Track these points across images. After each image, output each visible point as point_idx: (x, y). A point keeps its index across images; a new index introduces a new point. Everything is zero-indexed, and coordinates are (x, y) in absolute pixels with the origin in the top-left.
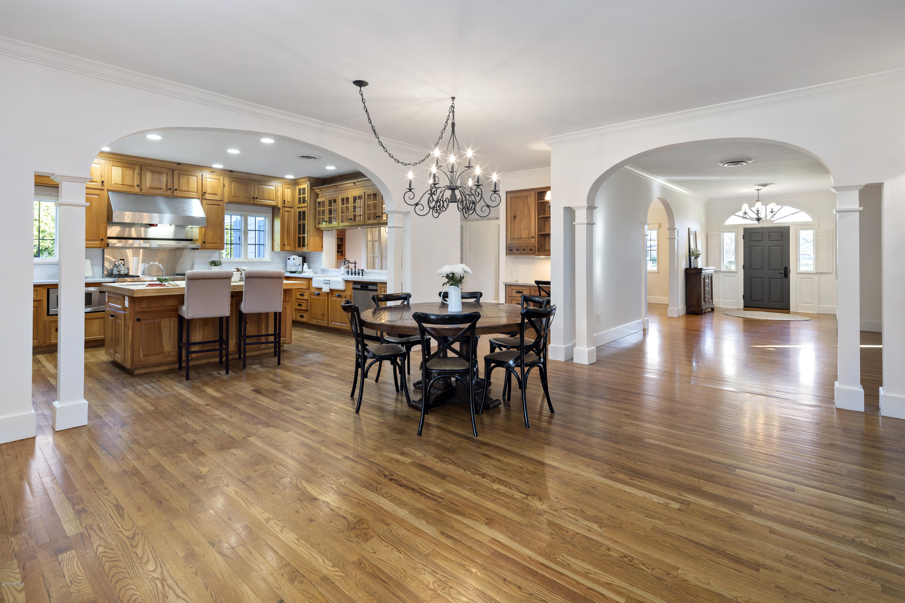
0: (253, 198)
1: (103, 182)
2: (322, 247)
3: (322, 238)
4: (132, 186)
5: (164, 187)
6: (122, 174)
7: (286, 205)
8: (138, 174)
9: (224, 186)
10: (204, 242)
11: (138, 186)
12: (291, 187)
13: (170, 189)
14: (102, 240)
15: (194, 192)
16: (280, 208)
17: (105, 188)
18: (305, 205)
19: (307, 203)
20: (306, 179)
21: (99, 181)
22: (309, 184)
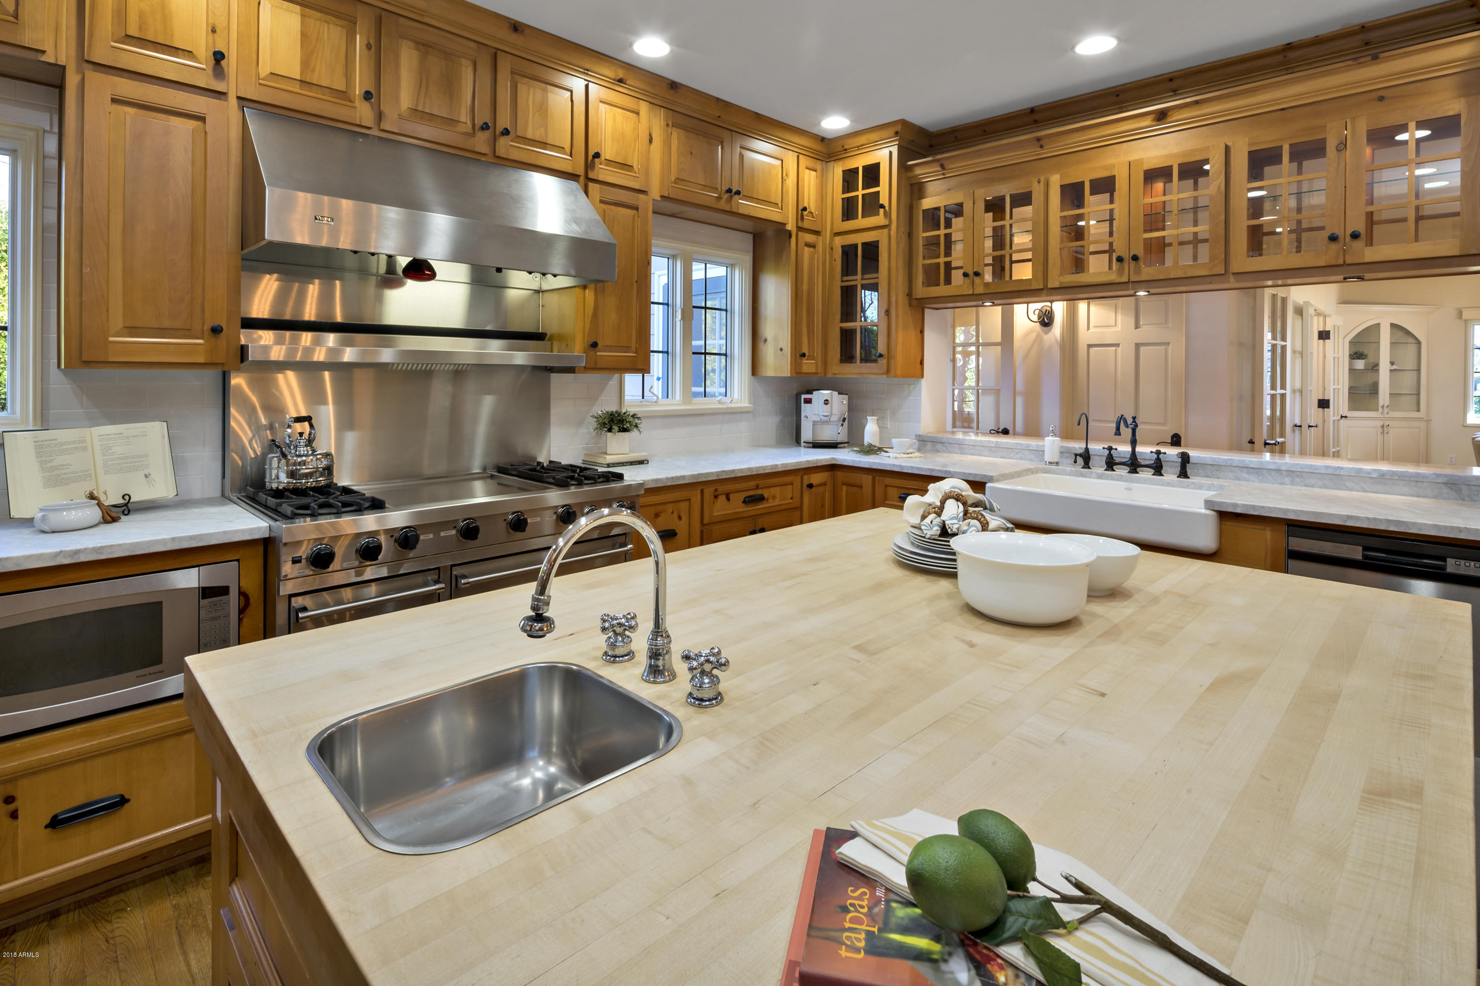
0: (729, 191)
1: (219, 57)
2: (922, 363)
3: (922, 332)
4: (344, 95)
5: (464, 116)
6: (304, 35)
7: (806, 225)
8: (369, 47)
9: (651, 141)
10: (594, 345)
11: (368, 96)
12: (819, 165)
13: (485, 127)
14: (216, 330)
15: (560, 149)
16: (790, 234)
17: (232, 86)
18: (879, 219)
19: (887, 215)
20: (890, 132)
21: (204, 52)
22: (895, 150)
